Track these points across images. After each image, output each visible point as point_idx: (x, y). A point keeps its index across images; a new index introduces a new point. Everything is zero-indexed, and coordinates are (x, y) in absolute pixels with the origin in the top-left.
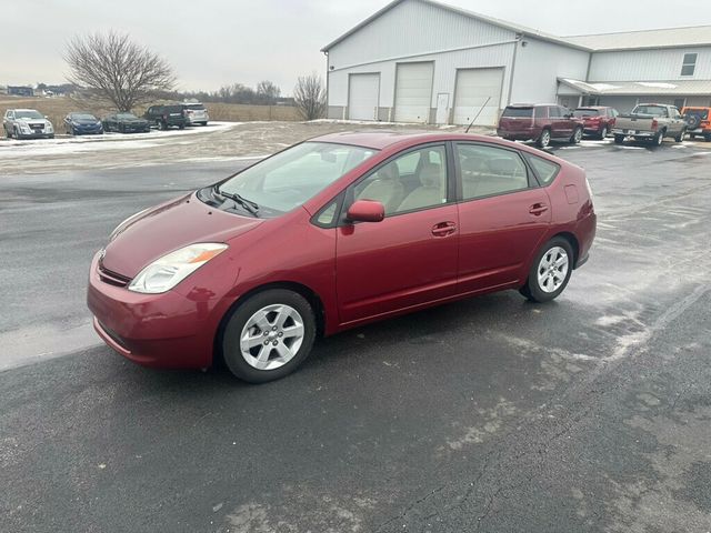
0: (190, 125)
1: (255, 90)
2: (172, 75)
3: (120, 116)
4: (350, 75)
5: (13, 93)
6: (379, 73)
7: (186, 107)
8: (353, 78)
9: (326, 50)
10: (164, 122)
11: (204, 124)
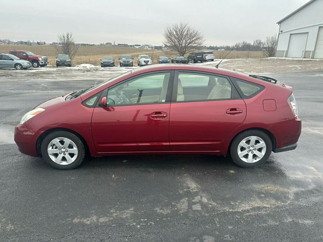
0: (206, 61)
1: (252, 44)
2: (203, 39)
3: (178, 57)
4: (291, 34)
5: (156, 49)
6: (308, 33)
7: (205, 53)
8: (292, 36)
9: (280, 23)
10: (194, 60)
11: (212, 60)
